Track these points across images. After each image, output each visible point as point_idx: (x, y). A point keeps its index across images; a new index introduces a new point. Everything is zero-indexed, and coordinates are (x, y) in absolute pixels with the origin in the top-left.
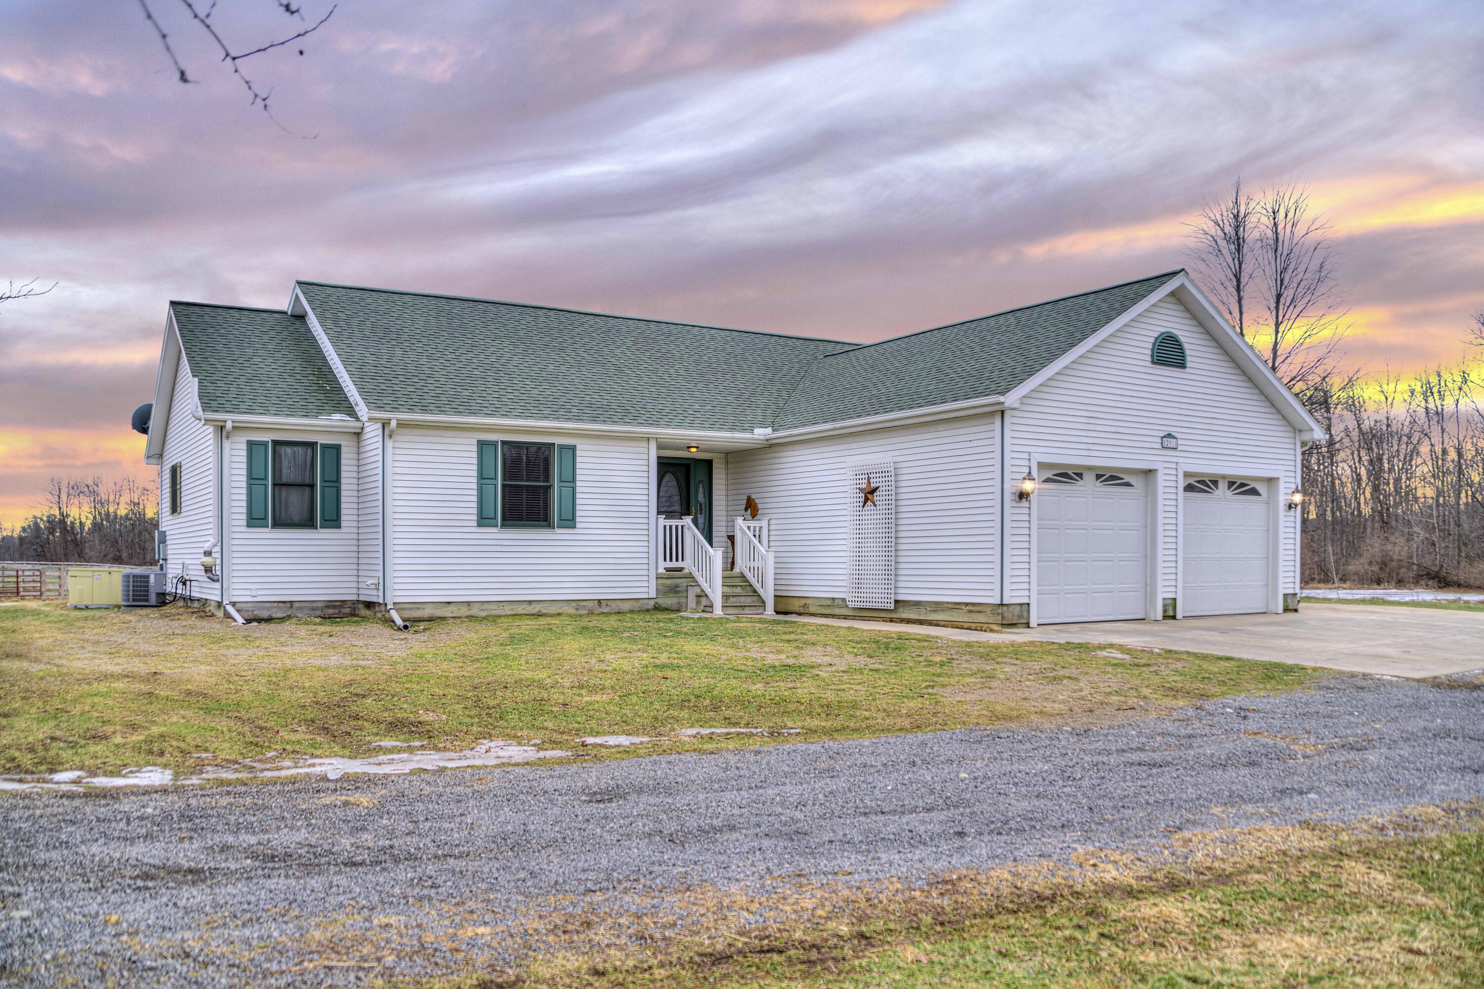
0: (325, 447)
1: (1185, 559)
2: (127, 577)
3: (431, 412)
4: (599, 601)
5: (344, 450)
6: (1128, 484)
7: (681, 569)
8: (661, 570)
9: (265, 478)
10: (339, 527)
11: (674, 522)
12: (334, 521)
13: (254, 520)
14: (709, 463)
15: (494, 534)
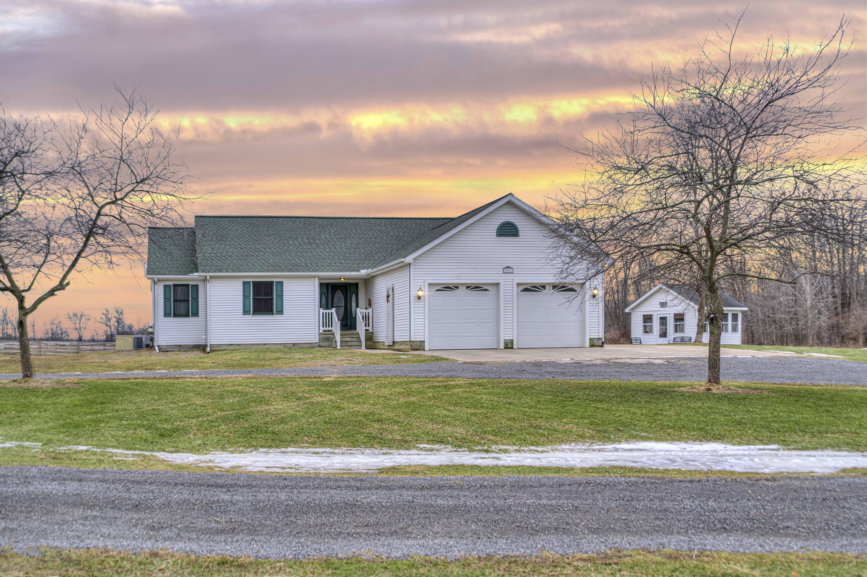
0: (192, 286)
1: (518, 322)
2: (134, 338)
3: (223, 272)
4: (294, 344)
5: (200, 286)
6: (486, 290)
7: (331, 331)
8: (321, 331)
9: (170, 299)
10: (198, 316)
11: (327, 311)
12: (196, 314)
13: (167, 314)
14: (357, 285)
15: (250, 318)
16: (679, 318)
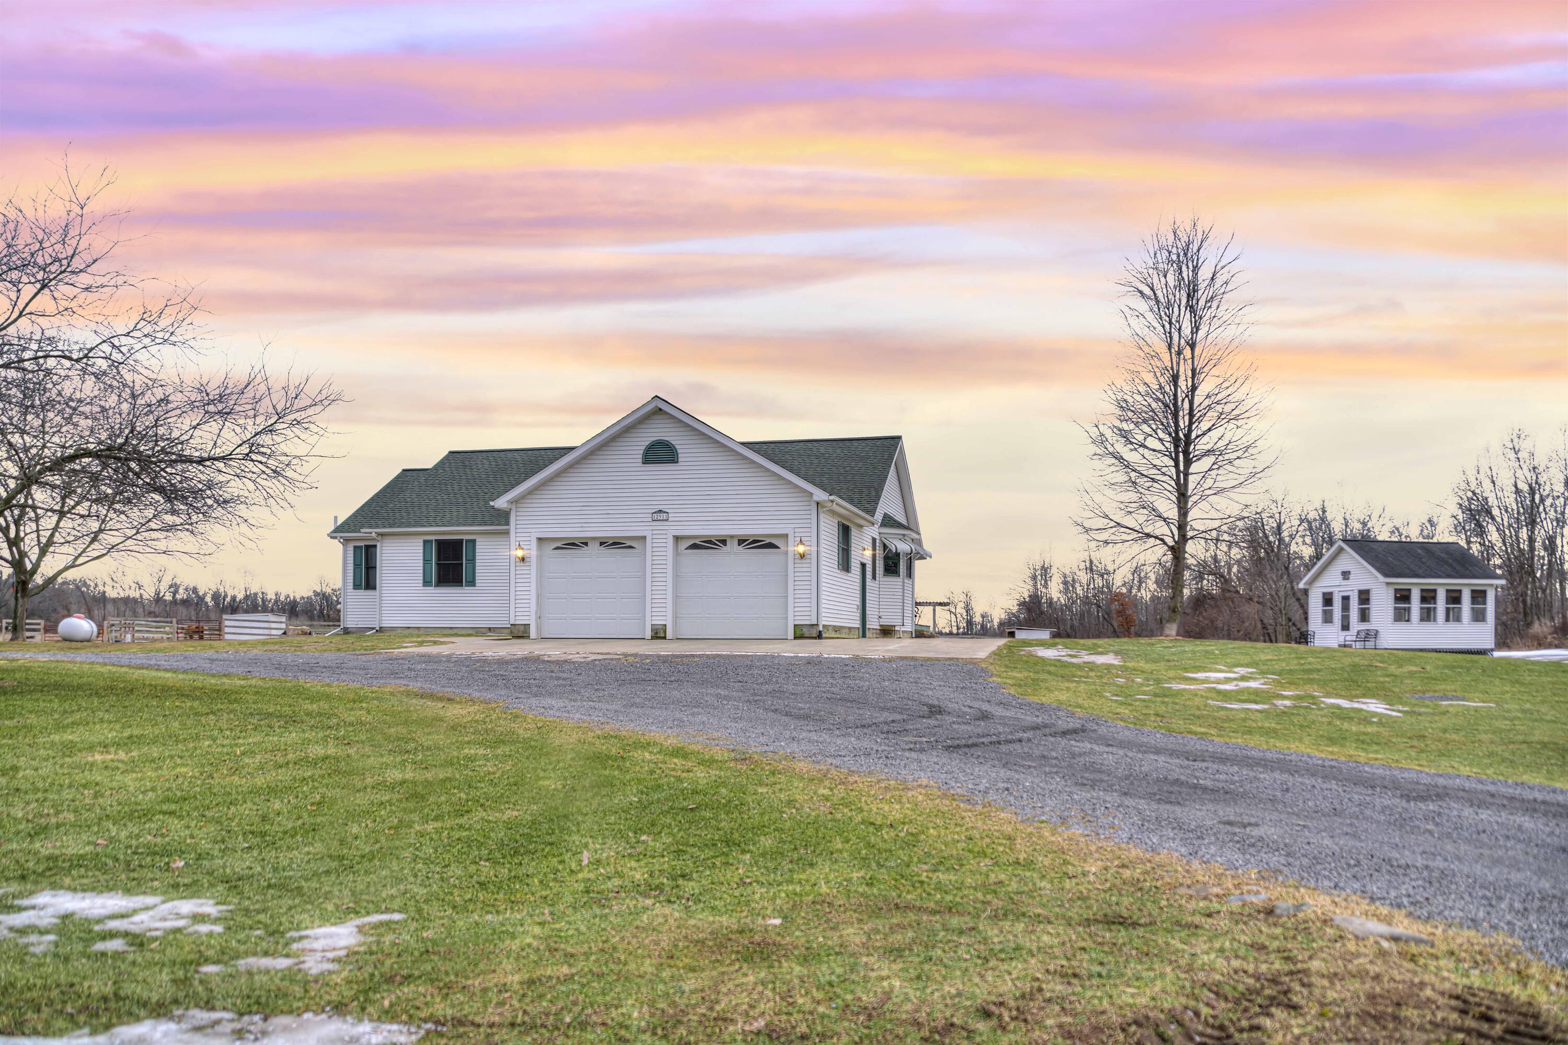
1: (676, 597)
3: (394, 527)
6: (628, 547)
9: (361, 565)
13: (356, 586)
15: (431, 590)
16: (1365, 597)
